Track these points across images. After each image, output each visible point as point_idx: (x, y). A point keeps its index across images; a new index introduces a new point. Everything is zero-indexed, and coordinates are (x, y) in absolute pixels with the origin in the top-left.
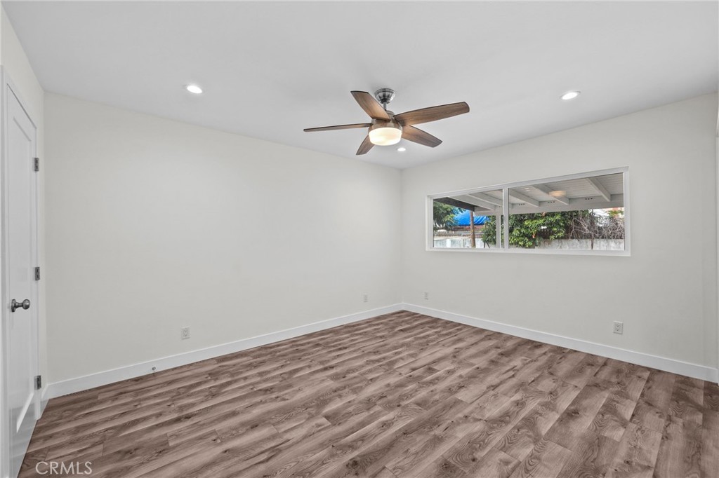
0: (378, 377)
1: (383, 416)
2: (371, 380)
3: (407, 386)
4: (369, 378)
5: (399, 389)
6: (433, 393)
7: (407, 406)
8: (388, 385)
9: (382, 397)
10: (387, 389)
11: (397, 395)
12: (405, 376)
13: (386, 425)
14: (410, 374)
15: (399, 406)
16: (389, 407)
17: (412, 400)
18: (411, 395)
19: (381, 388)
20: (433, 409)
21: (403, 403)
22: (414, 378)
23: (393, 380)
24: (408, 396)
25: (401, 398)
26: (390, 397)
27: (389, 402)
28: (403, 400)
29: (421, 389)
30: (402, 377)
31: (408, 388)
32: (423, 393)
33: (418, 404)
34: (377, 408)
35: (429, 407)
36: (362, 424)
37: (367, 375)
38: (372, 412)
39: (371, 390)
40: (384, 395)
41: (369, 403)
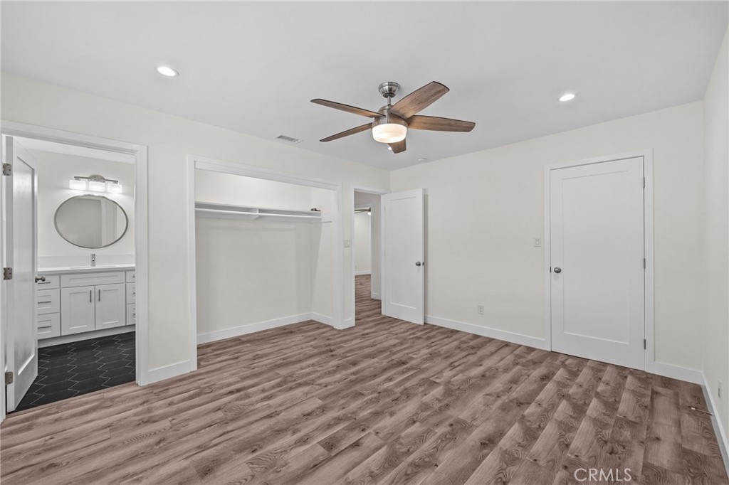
0: (407, 426)
1: (392, 385)
2: (414, 422)
3: (370, 413)
4: (417, 424)
5: (379, 409)
6: (343, 406)
7: (372, 393)
8: (392, 414)
9: (396, 400)
10: (392, 409)
11: (381, 403)
12: (371, 431)
13: (390, 379)
14: (363, 434)
15: (380, 393)
16: (388, 392)
17: (366, 399)
18: (367, 403)
19: (399, 410)
20: (349, 391)
21: (375, 395)
22: (359, 426)
23: (386, 423)
24: (370, 402)
25: (377, 400)
26: (388, 400)
27: (388, 396)
28: (375, 398)
29: (354, 410)
30: (375, 427)
31: (369, 411)
32: (354, 406)
33: (362, 394)
34: (399, 390)
35: (353, 392)
36: (407, 379)
37: (422, 429)
38: (402, 387)
39: (410, 408)
40: (394, 402)
41: (407, 395)
